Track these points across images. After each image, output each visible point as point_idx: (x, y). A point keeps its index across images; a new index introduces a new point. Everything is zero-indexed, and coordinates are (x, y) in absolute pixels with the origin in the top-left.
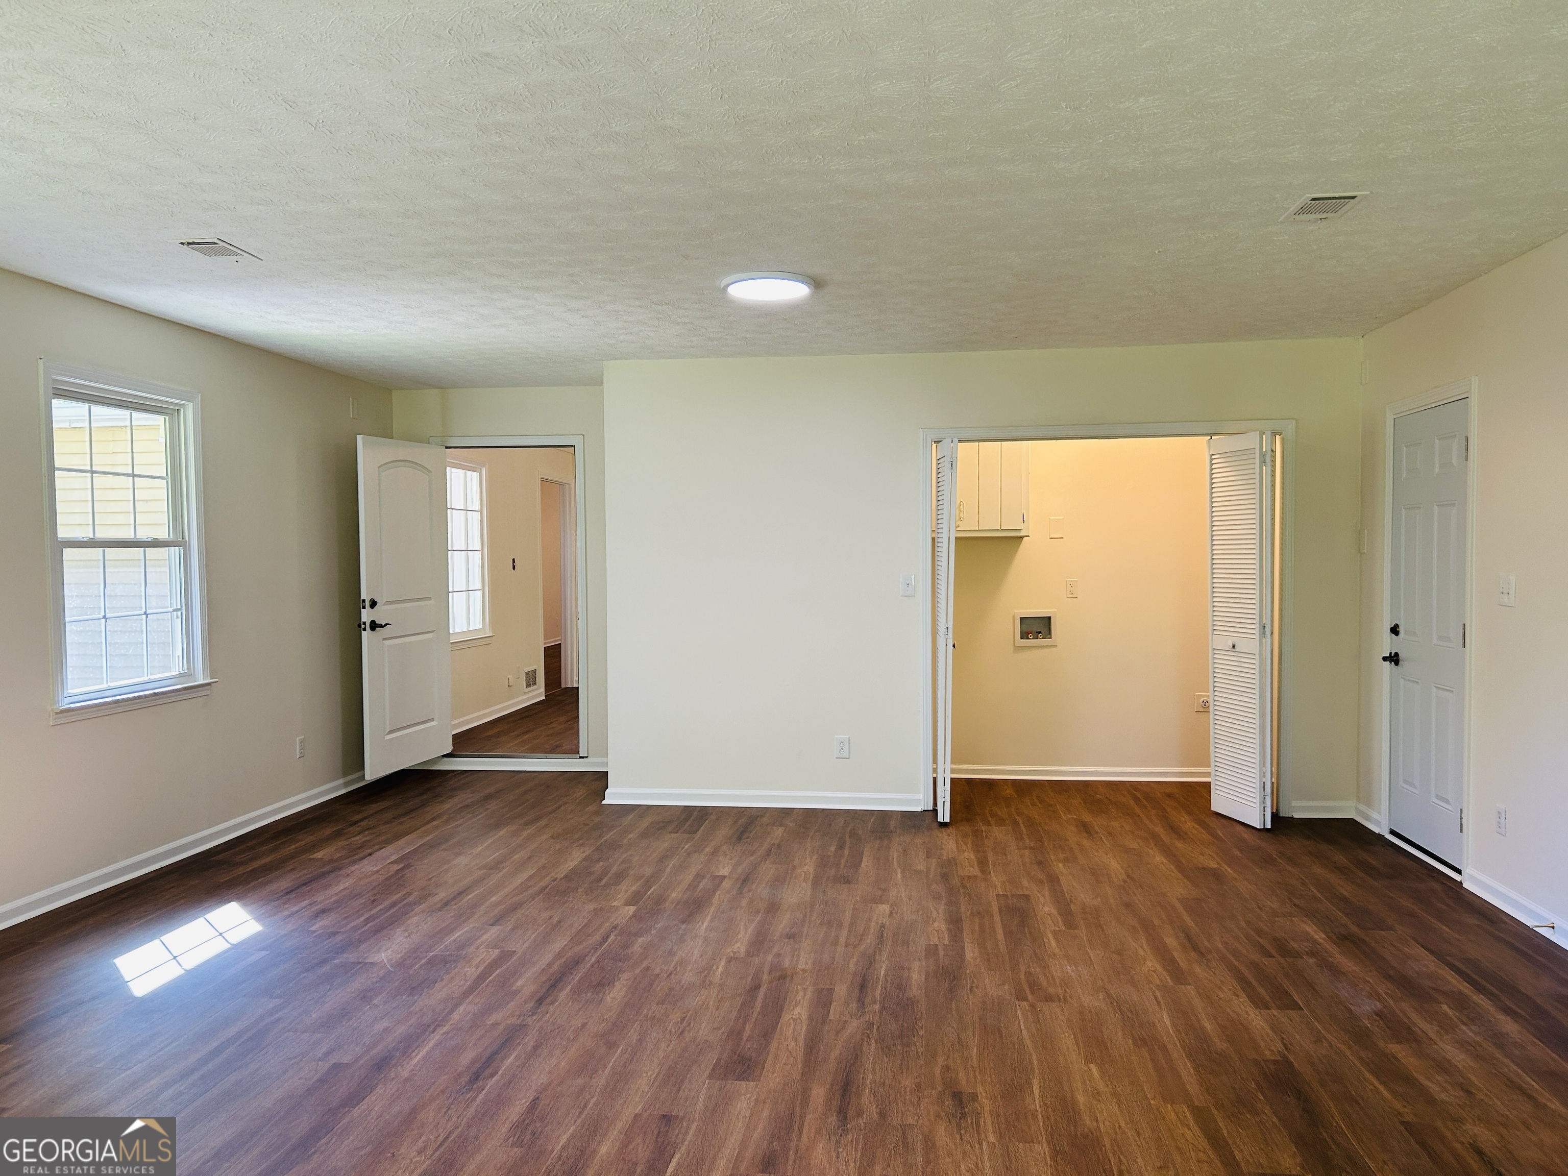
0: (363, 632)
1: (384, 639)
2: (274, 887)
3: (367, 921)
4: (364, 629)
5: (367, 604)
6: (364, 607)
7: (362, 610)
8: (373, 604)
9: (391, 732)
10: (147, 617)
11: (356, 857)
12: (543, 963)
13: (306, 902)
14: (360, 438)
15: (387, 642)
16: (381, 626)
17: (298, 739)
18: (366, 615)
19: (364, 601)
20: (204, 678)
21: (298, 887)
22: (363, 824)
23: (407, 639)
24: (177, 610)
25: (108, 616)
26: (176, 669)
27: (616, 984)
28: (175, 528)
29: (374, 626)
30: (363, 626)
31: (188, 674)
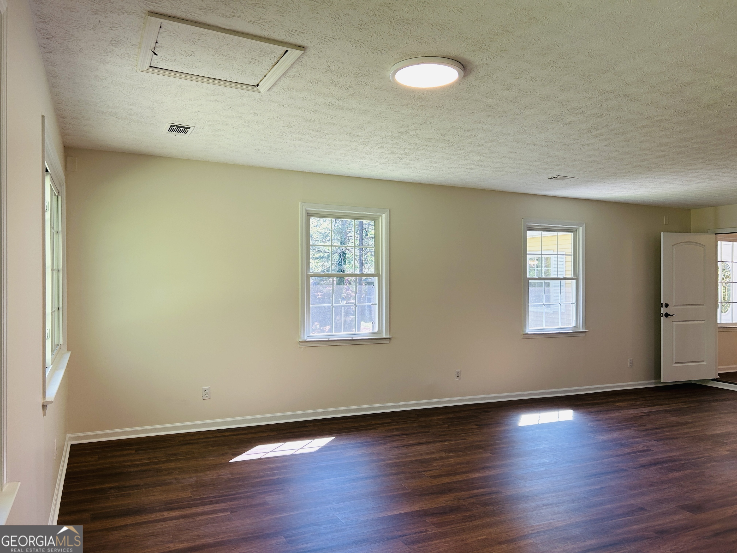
0: (661, 317)
1: (673, 322)
2: (590, 410)
3: (609, 427)
4: (662, 316)
5: (663, 305)
6: (662, 307)
7: (661, 308)
8: (667, 305)
9: (676, 363)
10: (560, 305)
11: (630, 408)
12: (658, 457)
13: (596, 416)
14: (662, 234)
15: (675, 323)
16: (670, 315)
17: (629, 359)
18: (663, 310)
19: (662, 304)
20: (583, 328)
21: (598, 411)
22: (647, 398)
23: (688, 323)
24: (574, 303)
25: (545, 304)
26: (574, 325)
27: (682, 472)
28: (574, 273)
29: (667, 315)
30: (661, 315)
31: (577, 327)
